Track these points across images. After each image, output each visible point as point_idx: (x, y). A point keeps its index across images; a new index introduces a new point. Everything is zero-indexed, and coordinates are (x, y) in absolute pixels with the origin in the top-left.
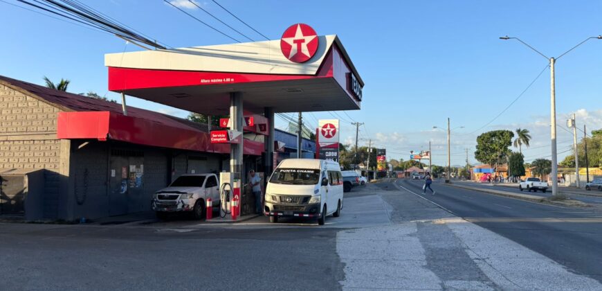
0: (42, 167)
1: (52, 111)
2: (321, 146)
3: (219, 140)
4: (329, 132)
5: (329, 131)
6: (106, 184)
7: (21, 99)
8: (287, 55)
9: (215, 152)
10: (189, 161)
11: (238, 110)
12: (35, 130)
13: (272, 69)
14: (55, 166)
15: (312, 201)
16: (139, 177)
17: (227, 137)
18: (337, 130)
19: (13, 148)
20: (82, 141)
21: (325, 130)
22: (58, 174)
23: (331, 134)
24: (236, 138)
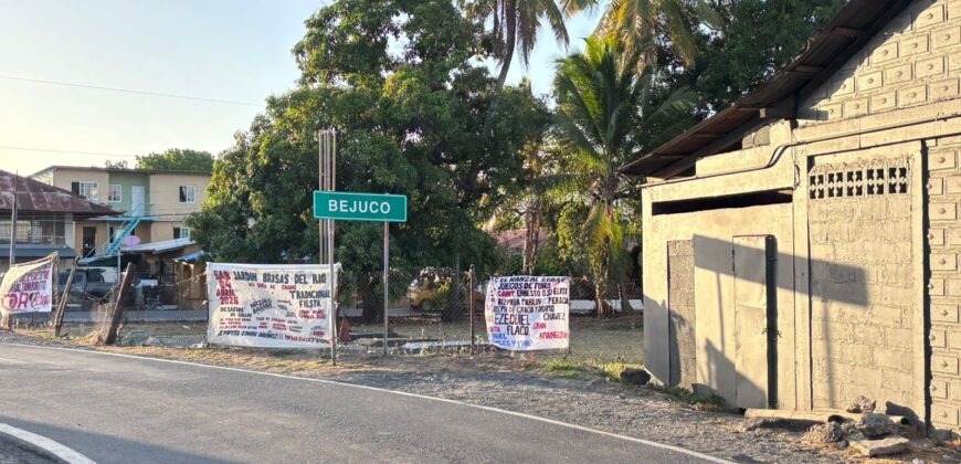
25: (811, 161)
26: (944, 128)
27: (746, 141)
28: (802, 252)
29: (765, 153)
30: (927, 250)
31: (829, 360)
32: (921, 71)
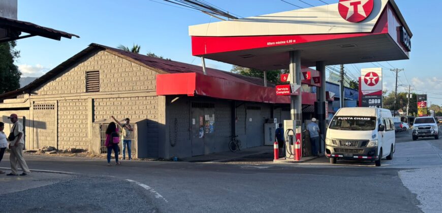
0: (145, 118)
1: (151, 74)
2: (364, 94)
3: (283, 93)
4: (371, 81)
5: (371, 79)
6: (189, 130)
7: (128, 65)
8: (344, 17)
9: (270, 102)
10: (247, 111)
11: (297, 66)
12: (139, 89)
13: (330, 30)
14: (155, 117)
15: (370, 145)
16: (211, 124)
17: (290, 90)
18: (380, 79)
19: (123, 103)
20: (174, 96)
21: (367, 78)
22: (157, 123)
23: (374, 82)
24: (297, 91)
25: (34, 102)
26: (61, 99)
27: (18, 97)
28: (31, 119)
29: (23, 100)
30: (58, 119)
31: (37, 140)
32: (57, 88)
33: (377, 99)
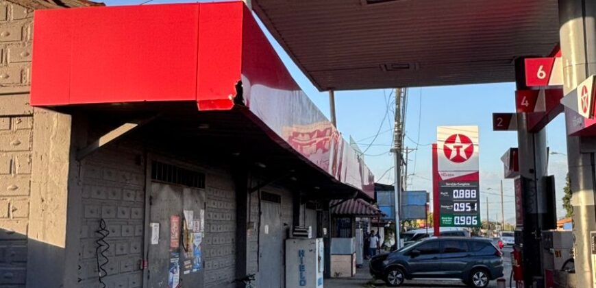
2: (444, 178)
4: (458, 151)
6: (141, 268)
18: (476, 149)
23: (463, 154)
33: (470, 188)
